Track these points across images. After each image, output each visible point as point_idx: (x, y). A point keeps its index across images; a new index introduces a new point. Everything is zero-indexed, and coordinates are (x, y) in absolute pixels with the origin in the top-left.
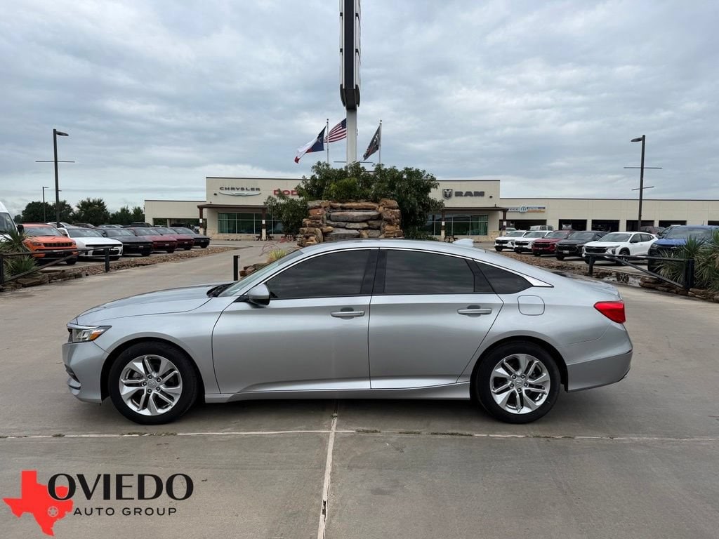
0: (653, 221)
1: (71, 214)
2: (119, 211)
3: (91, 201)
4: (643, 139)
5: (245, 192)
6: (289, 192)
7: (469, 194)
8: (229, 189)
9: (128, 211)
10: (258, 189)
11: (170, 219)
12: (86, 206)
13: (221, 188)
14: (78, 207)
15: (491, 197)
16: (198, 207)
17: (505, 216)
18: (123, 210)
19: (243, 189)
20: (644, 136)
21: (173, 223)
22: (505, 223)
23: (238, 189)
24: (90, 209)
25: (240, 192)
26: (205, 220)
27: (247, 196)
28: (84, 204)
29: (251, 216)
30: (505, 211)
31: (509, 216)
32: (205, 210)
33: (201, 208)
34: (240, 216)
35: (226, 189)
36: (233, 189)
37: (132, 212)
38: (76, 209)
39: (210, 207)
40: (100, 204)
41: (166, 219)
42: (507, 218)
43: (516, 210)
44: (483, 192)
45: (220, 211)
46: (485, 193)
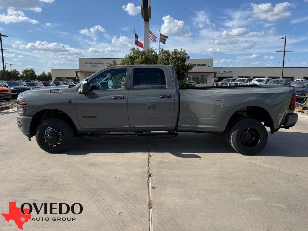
5: (97, 65)
7: (199, 65)
8: (89, 63)
9: (45, 74)
10: (103, 63)
11: (63, 78)
13: (85, 63)
15: (209, 66)
16: (75, 72)
17: (215, 75)
19: (96, 63)
22: (215, 79)
23: (93, 63)
25: (94, 64)
26: (78, 78)
30: (215, 73)
32: (78, 73)
33: (77, 72)
35: (88, 63)
36: (91, 63)
42: (216, 76)
43: (219, 73)
45: (86, 73)
46: (206, 65)
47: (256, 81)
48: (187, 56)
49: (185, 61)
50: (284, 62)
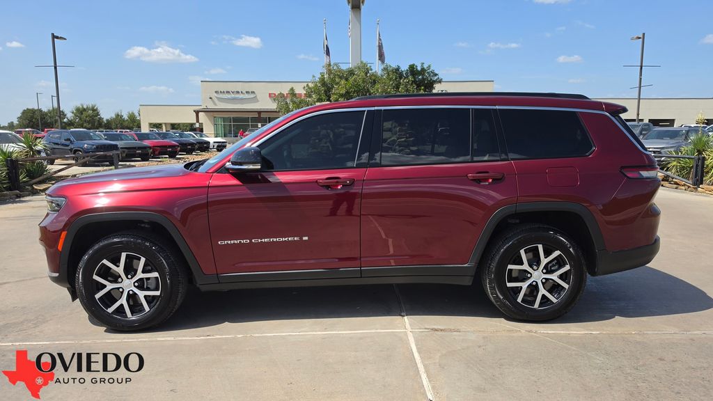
1: (65, 120)
2: (114, 117)
3: (85, 107)
5: (241, 96)
6: (283, 94)
8: (224, 92)
9: (122, 116)
10: (253, 92)
11: (165, 124)
12: (80, 111)
13: (216, 92)
14: (73, 113)
16: (194, 111)
18: (118, 115)
19: (238, 92)
23: (233, 93)
24: (85, 114)
26: (201, 124)
27: (242, 99)
28: (78, 109)
29: (246, 120)
32: (201, 115)
33: (197, 113)
34: (235, 120)
35: (221, 92)
36: (228, 92)
37: (126, 117)
38: (70, 116)
39: (206, 111)
40: (94, 110)
41: (160, 124)
45: (216, 115)
48: (436, 78)
49: (433, 88)
50: (640, 87)
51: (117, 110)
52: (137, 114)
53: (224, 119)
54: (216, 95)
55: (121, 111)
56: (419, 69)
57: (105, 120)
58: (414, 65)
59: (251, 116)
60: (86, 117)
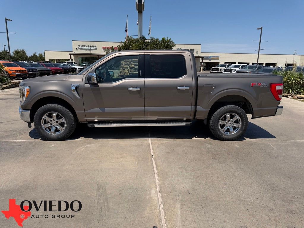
0: (263, 64)
2: (33, 55)
3: (19, 50)
4: (261, 29)
6: (109, 48)
9: (36, 55)
10: (95, 46)
11: (56, 59)
13: (79, 46)
15: (197, 52)
16: (69, 54)
17: (202, 61)
18: (34, 55)
19: (89, 46)
20: (262, 27)
21: (58, 61)
22: (202, 64)
23: (87, 46)
24: (19, 54)
25: (87, 47)
28: (16, 52)
29: (92, 58)
30: (203, 58)
31: (204, 61)
32: (72, 56)
33: (70, 55)
34: (87, 58)
35: (81, 46)
36: (84, 46)
37: (38, 56)
38: (13, 54)
39: (74, 54)
40: (23, 52)
41: (54, 59)
43: (207, 58)
44: (194, 50)
45: (79, 56)
46: (195, 50)
47: (233, 67)
50: (259, 50)
51: (34, 53)
52: (43, 55)
53: (83, 58)
54: (78, 47)
55: (36, 53)
56: (166, 40)
57: (28, 57)
58: (164, 38)
59: (94, 57)
60: (20, 55)
